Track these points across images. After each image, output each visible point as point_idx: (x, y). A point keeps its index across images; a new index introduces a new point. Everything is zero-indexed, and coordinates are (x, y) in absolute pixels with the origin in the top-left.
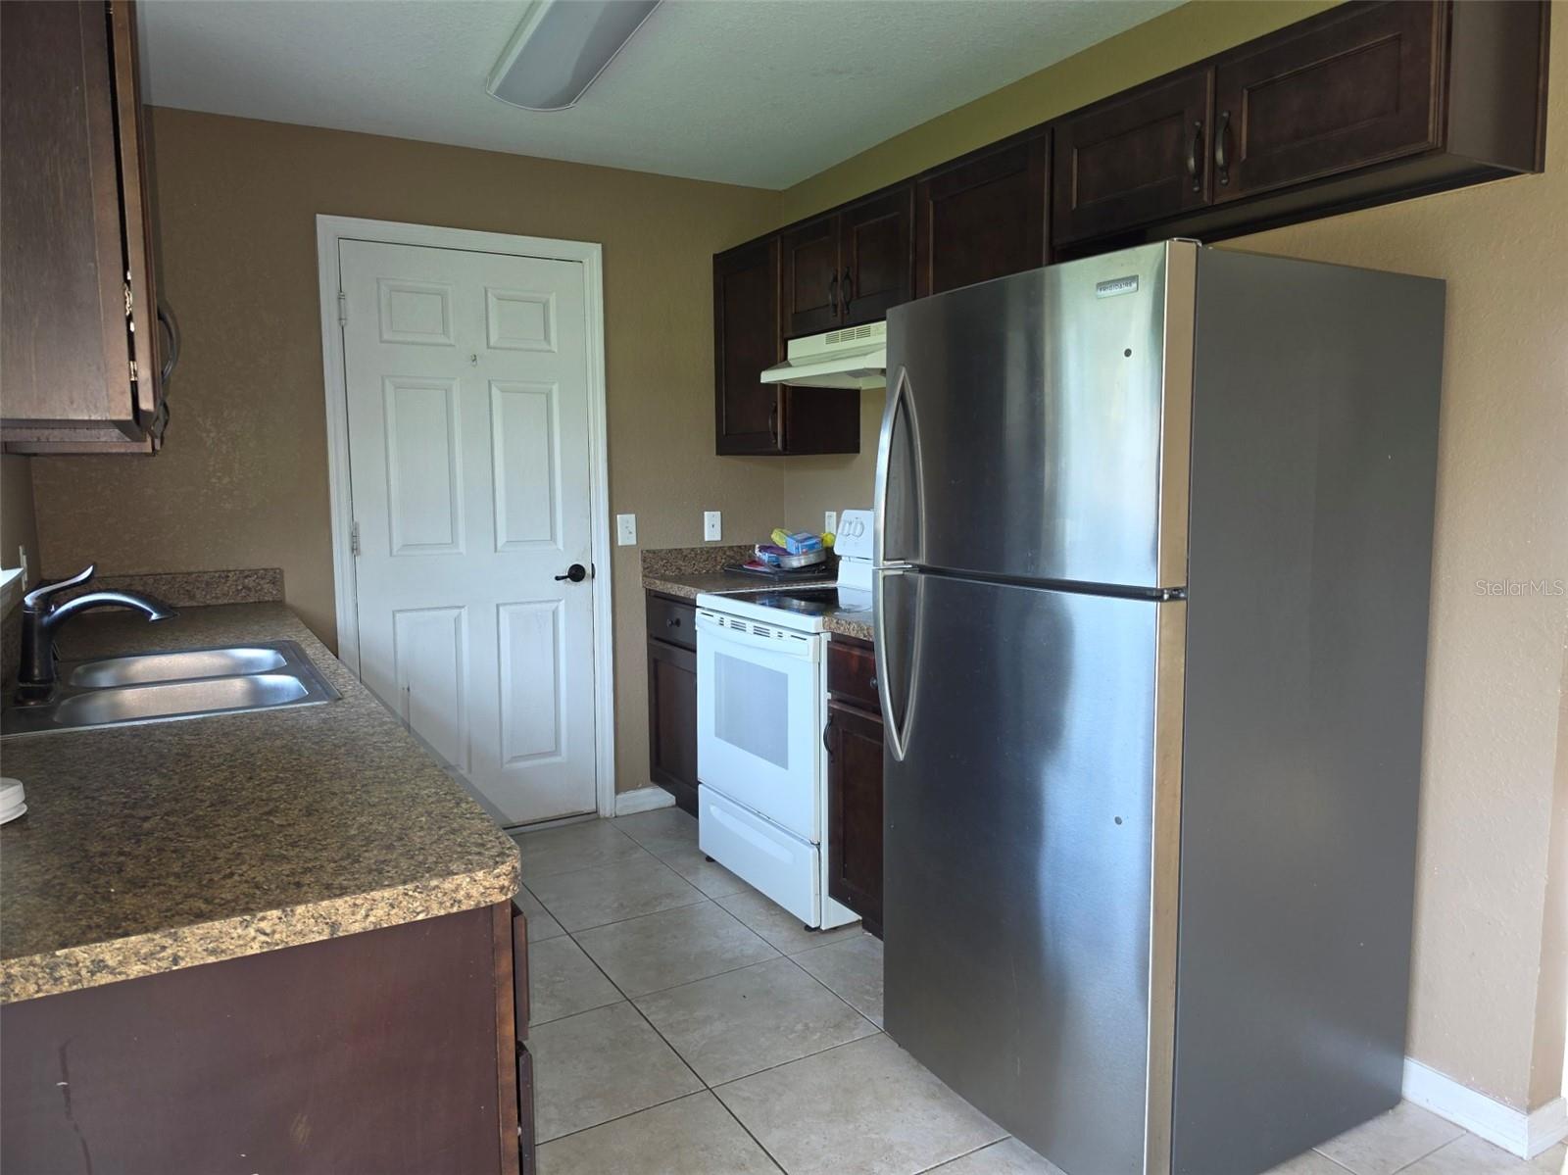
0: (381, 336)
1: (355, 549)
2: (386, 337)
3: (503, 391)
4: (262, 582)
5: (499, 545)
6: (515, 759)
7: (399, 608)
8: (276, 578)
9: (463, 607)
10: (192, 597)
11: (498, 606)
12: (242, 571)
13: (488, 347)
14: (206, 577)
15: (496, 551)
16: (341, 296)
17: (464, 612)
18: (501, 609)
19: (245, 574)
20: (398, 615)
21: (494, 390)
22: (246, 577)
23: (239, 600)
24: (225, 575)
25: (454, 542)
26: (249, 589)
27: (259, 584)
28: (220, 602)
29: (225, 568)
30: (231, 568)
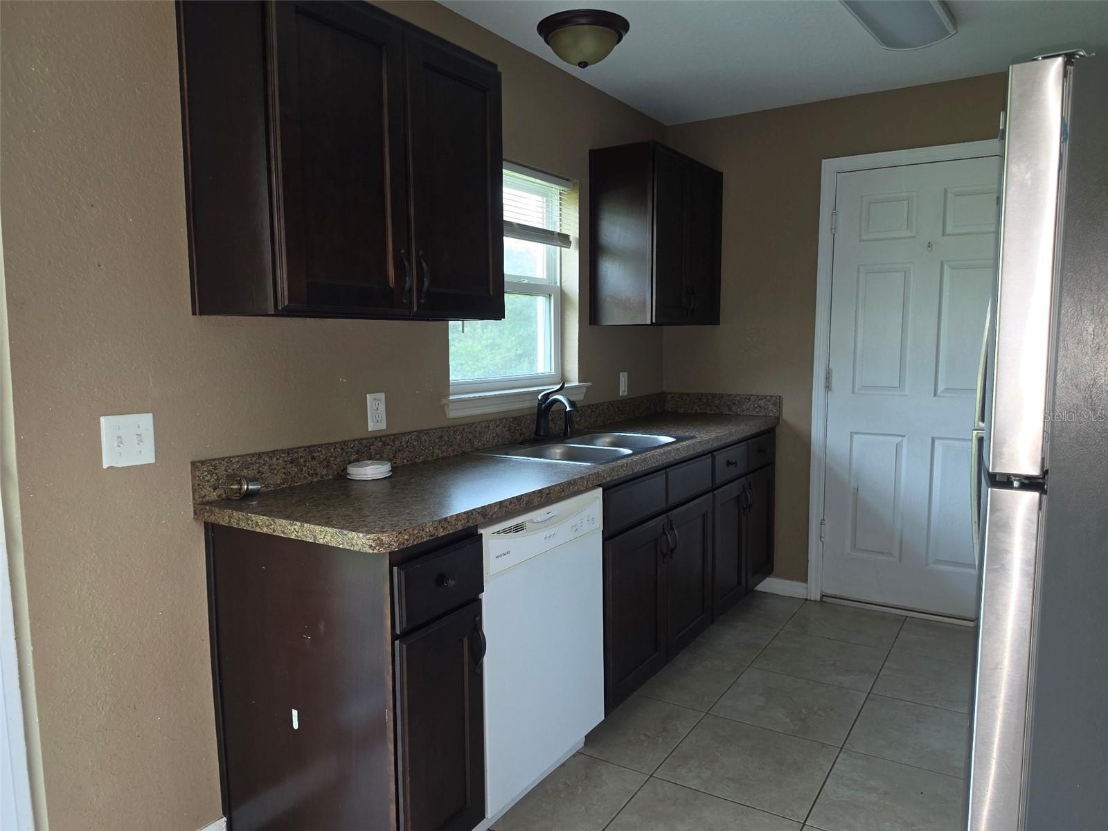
0: (860, 236)
1: (828, 387)
2: (864, 238)
3: (952, 268)
4: (768, 404)
5: (939, 391)
6: (938, 562)
7: (855, 431)
8: (778, 402)
9: (905, 436)
10: (730, 410)
11: (933, 440)
12: (757, 396)
13: (944, 234)
14: (738, 398)
15: (935, 395)
16: (834, 212)
17: (905, 439)
18: (937, 442)
19: (759, 398)
20: (855, 436)
21: (946, 268)
22: (760, 400)
23: (754, 413)
24: (748, 398)
25: (901, 385)
26: (761, 407)
27: (766, 405)
28: (745, 413)
29: (750, 393)
30: (754, 393)
